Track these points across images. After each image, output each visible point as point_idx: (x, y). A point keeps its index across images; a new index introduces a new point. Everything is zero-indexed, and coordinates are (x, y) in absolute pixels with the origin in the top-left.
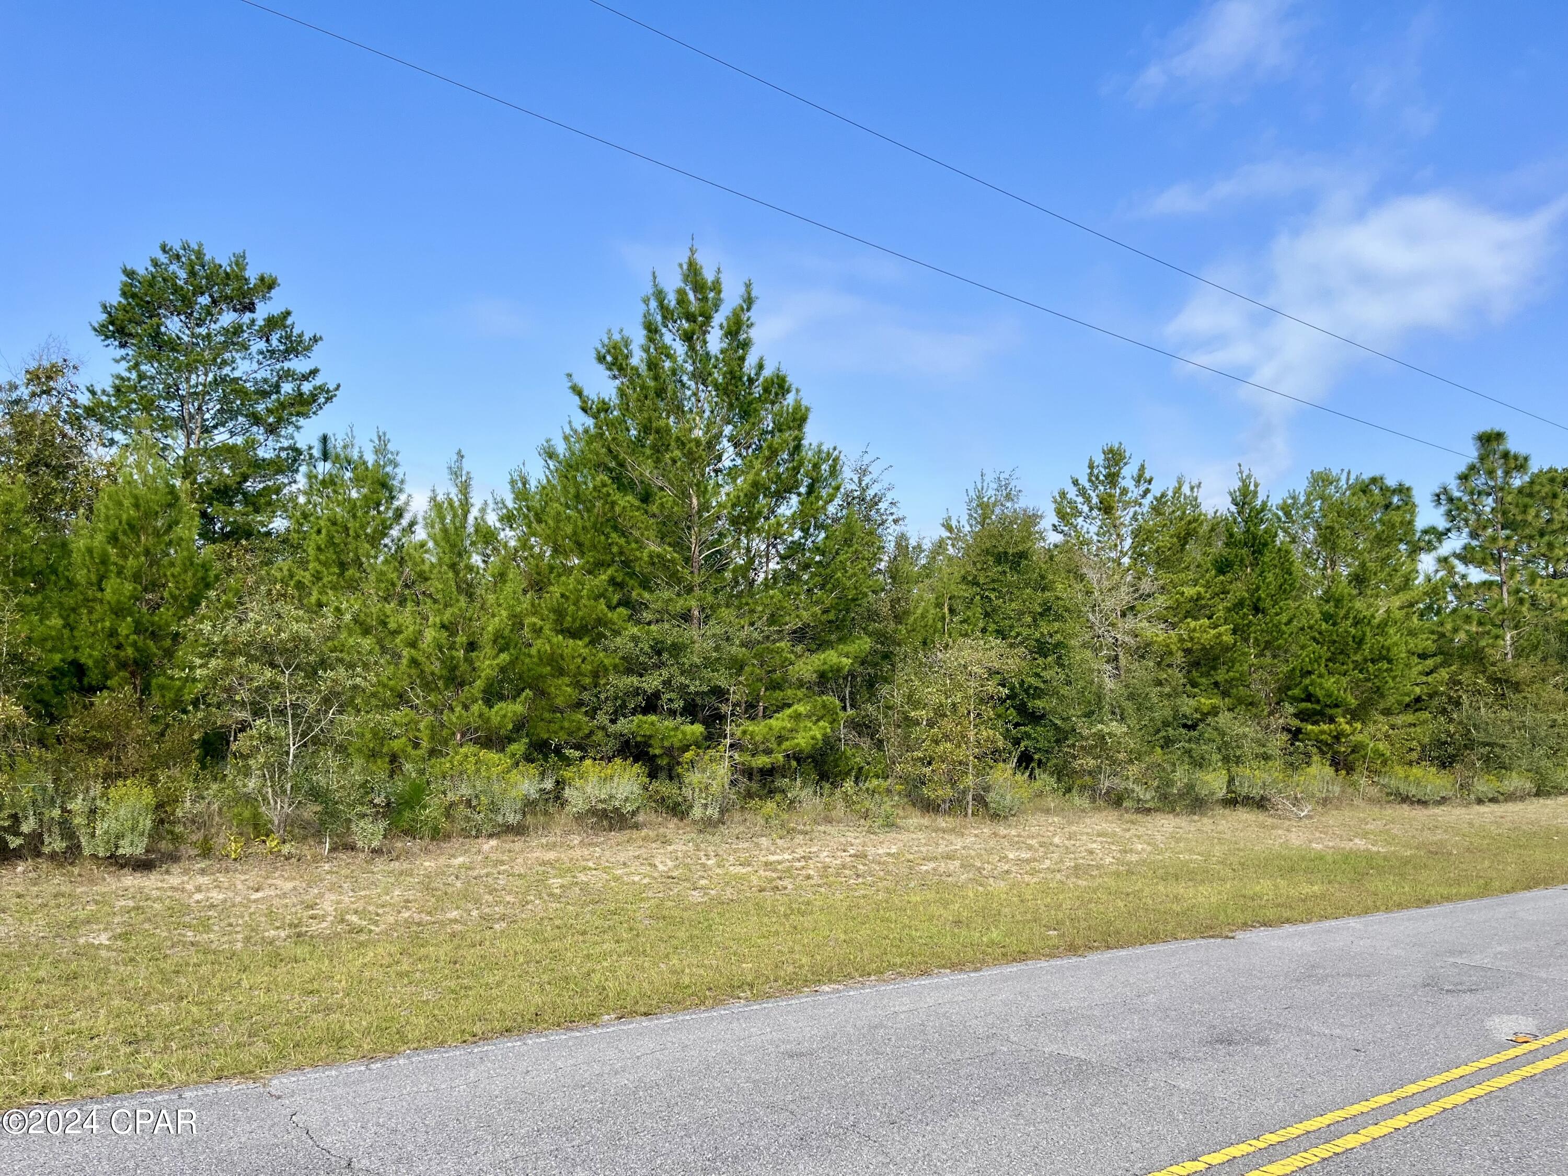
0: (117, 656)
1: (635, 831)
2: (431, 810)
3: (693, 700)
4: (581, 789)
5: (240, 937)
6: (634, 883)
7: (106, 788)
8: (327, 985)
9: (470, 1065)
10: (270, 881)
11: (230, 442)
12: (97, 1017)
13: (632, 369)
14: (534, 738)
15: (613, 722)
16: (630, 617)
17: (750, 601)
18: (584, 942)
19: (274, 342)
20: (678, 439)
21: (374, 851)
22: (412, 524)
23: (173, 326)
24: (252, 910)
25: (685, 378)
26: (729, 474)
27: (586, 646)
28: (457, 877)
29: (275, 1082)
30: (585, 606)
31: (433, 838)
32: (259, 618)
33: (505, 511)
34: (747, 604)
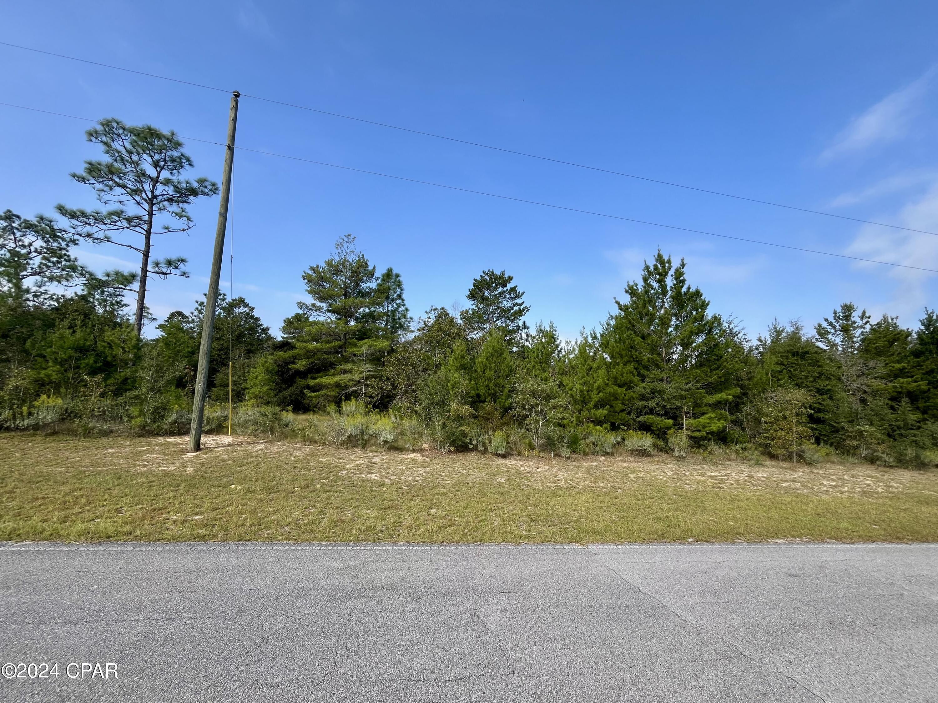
2: (582, 445)
3: (668, 411)
4: (631, 441)
5: (540, 484)
7: (492, 433)
10: (540, 465)
13: (639, 294)
14: (611, 422)
15: (637, 417)
16: (642, 380)
19: (512, 295)
21: (567, 458)
23: (486, 293)
24: (539, 475)
27: (626, 390)
28: (597, 470)
29: (590, 547)
30: (625, 376)
31: (584, 455)
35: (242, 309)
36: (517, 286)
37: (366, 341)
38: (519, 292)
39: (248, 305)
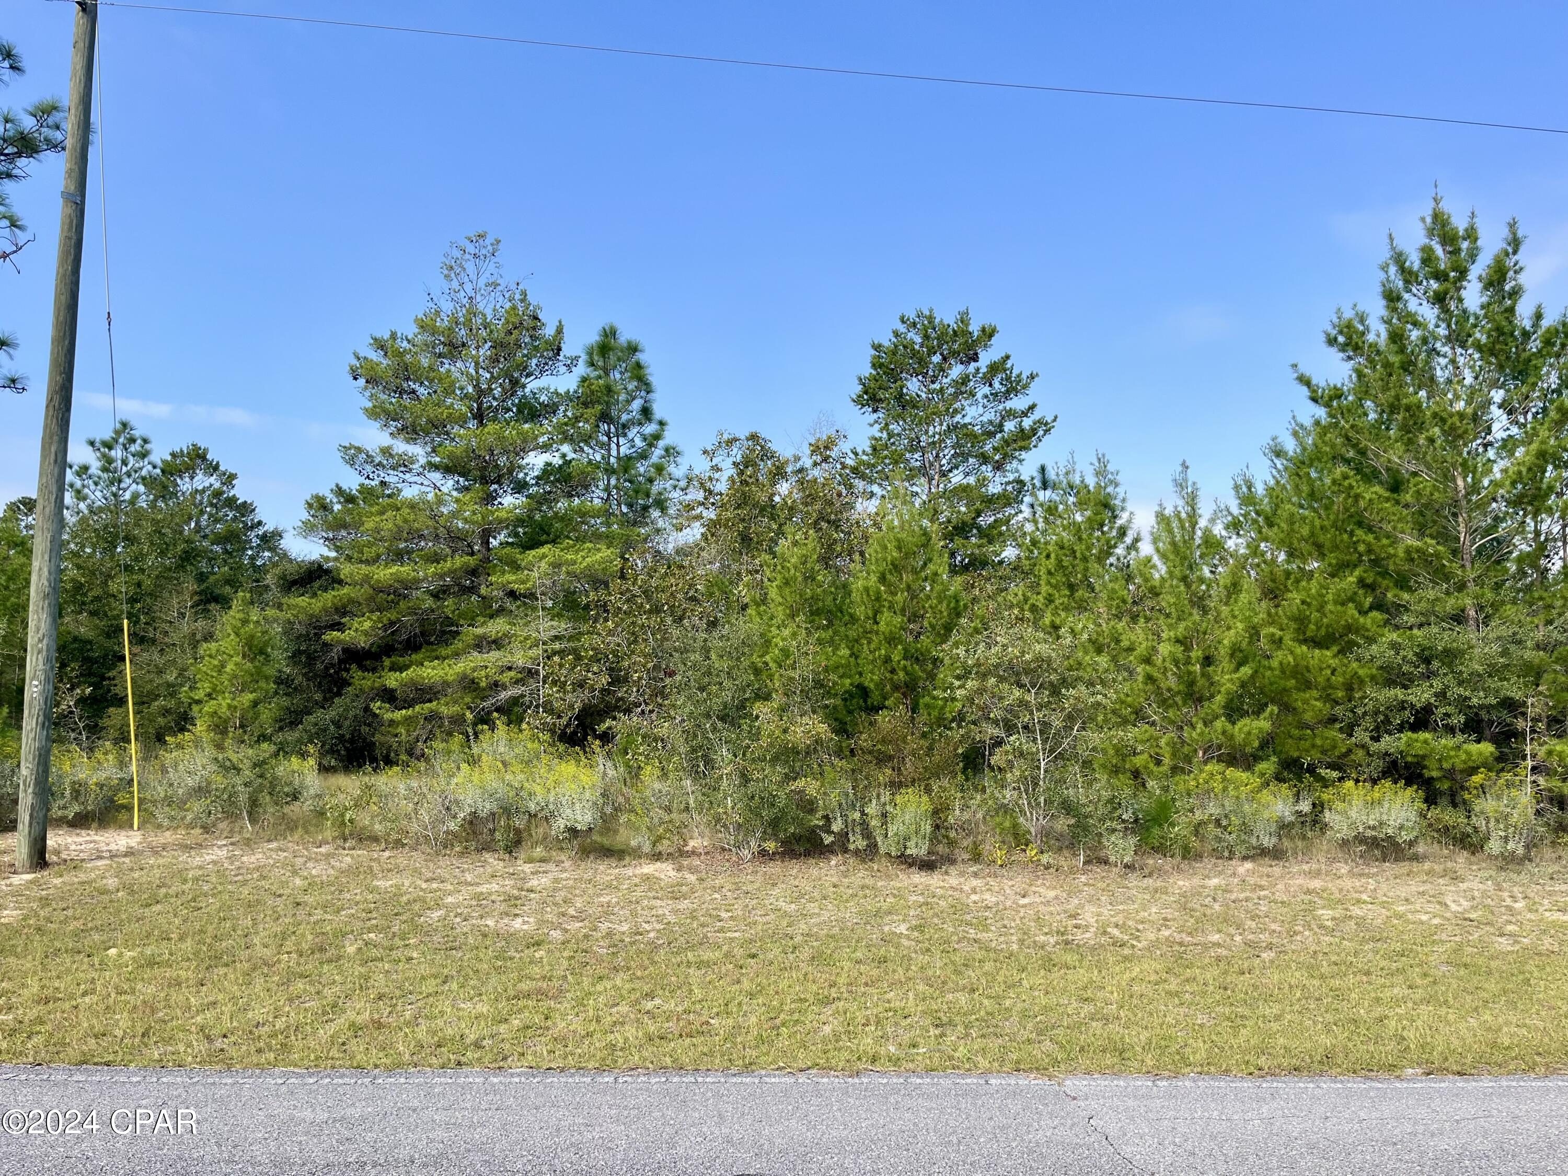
0: (892, 679)
1: (1415, 864)
2: (1180, 828)
3: (1476, 714)
4: (1344, 813)
5: (1014, 938)
6: (1422, 923)
7: (893, 794)
8: (1100, 994)
9: (1260, 1100)
10: (1033, 888)
11: (965, 481)
12: (907, 999)
13: (1370, 346)
14: (1283, 756)
15: (1376, 739)
16: (1387, 622)
17: (1545, 595)
18: (1370, 983)
19: (997, 385)
20: (1435, 415)
21: (1126, 866)
22: (1137, 540)
23: (913, 386)
24: (1022, 914)
25: (1438, 345)
26: (1504, 447)
27: (1335, 656)
28: (1214, 899)
29: (1068, 1082)
30: (1331, 612)
31: (1184, 858)
32: (1005, 641)
33: (1230, 518)
34: (1541, 598)
35: (202, 480)
36: (1008, 357)
37: (545, 549)
38: (1019, 376)
39: (216, 468)
